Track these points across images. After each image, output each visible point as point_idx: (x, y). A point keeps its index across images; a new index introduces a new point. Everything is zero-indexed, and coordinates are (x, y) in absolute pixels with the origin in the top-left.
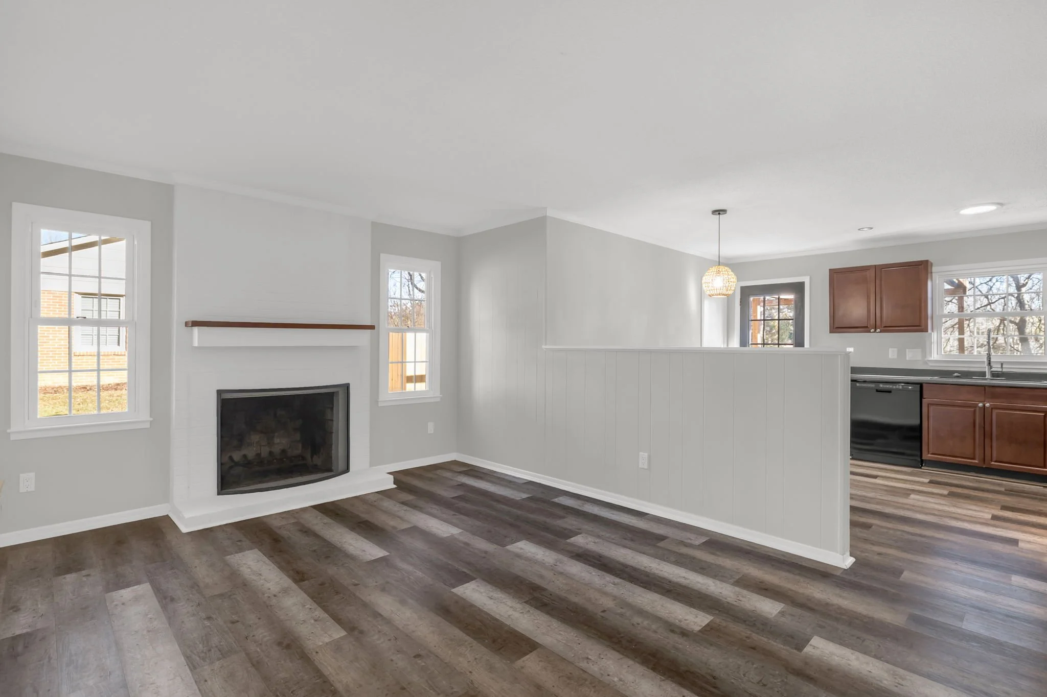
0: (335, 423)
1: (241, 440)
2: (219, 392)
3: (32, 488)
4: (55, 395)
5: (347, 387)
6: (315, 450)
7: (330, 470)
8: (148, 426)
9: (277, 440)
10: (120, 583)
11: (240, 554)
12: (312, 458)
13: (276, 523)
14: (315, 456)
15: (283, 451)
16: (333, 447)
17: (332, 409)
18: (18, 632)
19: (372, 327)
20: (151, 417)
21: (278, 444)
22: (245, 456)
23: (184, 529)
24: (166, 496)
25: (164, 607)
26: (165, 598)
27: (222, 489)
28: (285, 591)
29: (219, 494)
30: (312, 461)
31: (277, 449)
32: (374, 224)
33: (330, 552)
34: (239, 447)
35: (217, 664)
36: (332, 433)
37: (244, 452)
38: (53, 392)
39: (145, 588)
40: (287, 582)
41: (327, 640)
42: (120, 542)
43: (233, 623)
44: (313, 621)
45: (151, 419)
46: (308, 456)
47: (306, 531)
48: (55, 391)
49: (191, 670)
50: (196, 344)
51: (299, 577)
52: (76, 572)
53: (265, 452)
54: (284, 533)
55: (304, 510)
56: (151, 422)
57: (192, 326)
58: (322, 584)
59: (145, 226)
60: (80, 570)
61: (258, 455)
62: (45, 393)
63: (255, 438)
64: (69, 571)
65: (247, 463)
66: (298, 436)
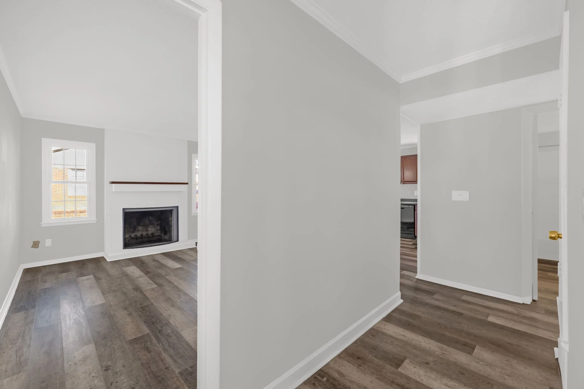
0: (173, 222)
1: (135, 229)
2: (124, 209)
3: (50, 245)
4: (60, 215)
5: (177, 207)
6: (165, 233)
7: (171, 241)
8: (95, 222)
9: (150, 229)
10: (82, 275)
11: (128, 267)
12: (164, 236)
13: (144, 258)
14: (165, 236)
15: (152, 234)
16: (172, 232)
17: (172, 216)
18: (47, 287)
19: (187, 184)
20: (96, 219)
21: (150, 231)
22: (136, 235)
23: (108, 260)
24: (102, 250)
25: (97, 281)
26: (98, 279)
27: (125, 247)
28: (141, 277)
29: (123, 249)
30: (164, 237)
31: (150, 233)
32: (188, 141)
33: (162, 266)
34: (133, 232)
35: (112, 294)
36: (172, 226)
37: (136, 234)
38: (59, 213)
39: (92, 276)
40: (142, 274)
41: (150, 288)
42: (83, 264)
43: (120, 284)
44: (147, 284)
45: (97, 220)
46: (163, 236)
47: (155, 260)
48: (60, 213)
49: (103, 295)
50: (114, 191)
51: (147, 273)
52: (66, 272)
53: (145, 233)
54: (146, 261)
55: (157, 254)
56: (97, 221)
57: (112, 183)
58: (155, 275)
59: (93, 145)
60: (68, 272)
61: (142, 235)
62: (55, 214)
63: (140, 228)
64: (64, 272)
65: (136, 238)
66: (159, 228)
